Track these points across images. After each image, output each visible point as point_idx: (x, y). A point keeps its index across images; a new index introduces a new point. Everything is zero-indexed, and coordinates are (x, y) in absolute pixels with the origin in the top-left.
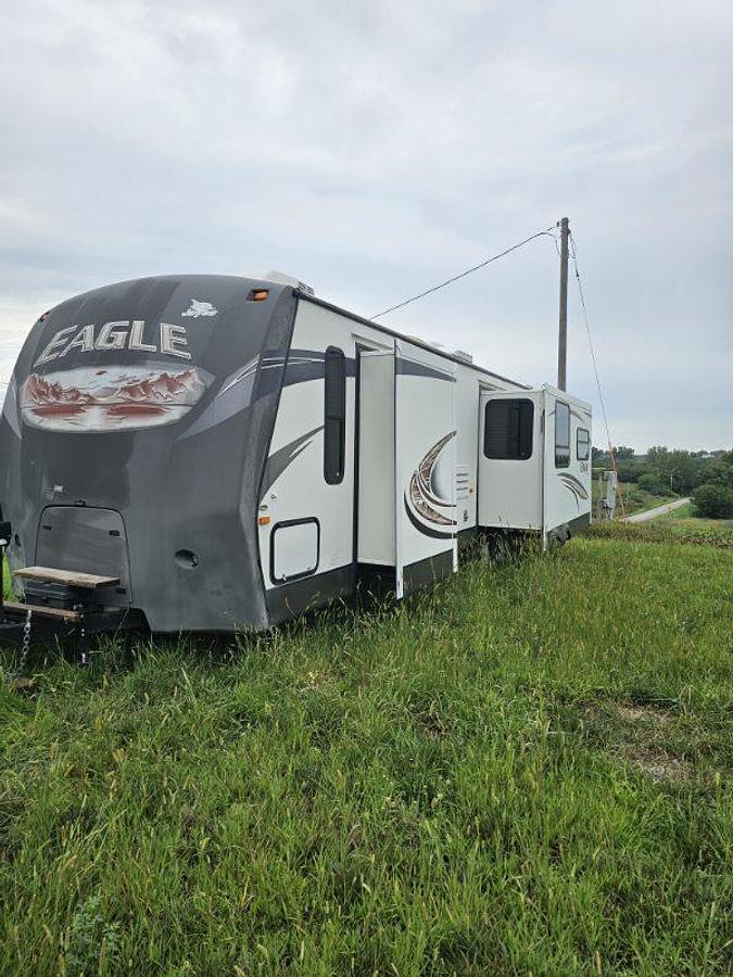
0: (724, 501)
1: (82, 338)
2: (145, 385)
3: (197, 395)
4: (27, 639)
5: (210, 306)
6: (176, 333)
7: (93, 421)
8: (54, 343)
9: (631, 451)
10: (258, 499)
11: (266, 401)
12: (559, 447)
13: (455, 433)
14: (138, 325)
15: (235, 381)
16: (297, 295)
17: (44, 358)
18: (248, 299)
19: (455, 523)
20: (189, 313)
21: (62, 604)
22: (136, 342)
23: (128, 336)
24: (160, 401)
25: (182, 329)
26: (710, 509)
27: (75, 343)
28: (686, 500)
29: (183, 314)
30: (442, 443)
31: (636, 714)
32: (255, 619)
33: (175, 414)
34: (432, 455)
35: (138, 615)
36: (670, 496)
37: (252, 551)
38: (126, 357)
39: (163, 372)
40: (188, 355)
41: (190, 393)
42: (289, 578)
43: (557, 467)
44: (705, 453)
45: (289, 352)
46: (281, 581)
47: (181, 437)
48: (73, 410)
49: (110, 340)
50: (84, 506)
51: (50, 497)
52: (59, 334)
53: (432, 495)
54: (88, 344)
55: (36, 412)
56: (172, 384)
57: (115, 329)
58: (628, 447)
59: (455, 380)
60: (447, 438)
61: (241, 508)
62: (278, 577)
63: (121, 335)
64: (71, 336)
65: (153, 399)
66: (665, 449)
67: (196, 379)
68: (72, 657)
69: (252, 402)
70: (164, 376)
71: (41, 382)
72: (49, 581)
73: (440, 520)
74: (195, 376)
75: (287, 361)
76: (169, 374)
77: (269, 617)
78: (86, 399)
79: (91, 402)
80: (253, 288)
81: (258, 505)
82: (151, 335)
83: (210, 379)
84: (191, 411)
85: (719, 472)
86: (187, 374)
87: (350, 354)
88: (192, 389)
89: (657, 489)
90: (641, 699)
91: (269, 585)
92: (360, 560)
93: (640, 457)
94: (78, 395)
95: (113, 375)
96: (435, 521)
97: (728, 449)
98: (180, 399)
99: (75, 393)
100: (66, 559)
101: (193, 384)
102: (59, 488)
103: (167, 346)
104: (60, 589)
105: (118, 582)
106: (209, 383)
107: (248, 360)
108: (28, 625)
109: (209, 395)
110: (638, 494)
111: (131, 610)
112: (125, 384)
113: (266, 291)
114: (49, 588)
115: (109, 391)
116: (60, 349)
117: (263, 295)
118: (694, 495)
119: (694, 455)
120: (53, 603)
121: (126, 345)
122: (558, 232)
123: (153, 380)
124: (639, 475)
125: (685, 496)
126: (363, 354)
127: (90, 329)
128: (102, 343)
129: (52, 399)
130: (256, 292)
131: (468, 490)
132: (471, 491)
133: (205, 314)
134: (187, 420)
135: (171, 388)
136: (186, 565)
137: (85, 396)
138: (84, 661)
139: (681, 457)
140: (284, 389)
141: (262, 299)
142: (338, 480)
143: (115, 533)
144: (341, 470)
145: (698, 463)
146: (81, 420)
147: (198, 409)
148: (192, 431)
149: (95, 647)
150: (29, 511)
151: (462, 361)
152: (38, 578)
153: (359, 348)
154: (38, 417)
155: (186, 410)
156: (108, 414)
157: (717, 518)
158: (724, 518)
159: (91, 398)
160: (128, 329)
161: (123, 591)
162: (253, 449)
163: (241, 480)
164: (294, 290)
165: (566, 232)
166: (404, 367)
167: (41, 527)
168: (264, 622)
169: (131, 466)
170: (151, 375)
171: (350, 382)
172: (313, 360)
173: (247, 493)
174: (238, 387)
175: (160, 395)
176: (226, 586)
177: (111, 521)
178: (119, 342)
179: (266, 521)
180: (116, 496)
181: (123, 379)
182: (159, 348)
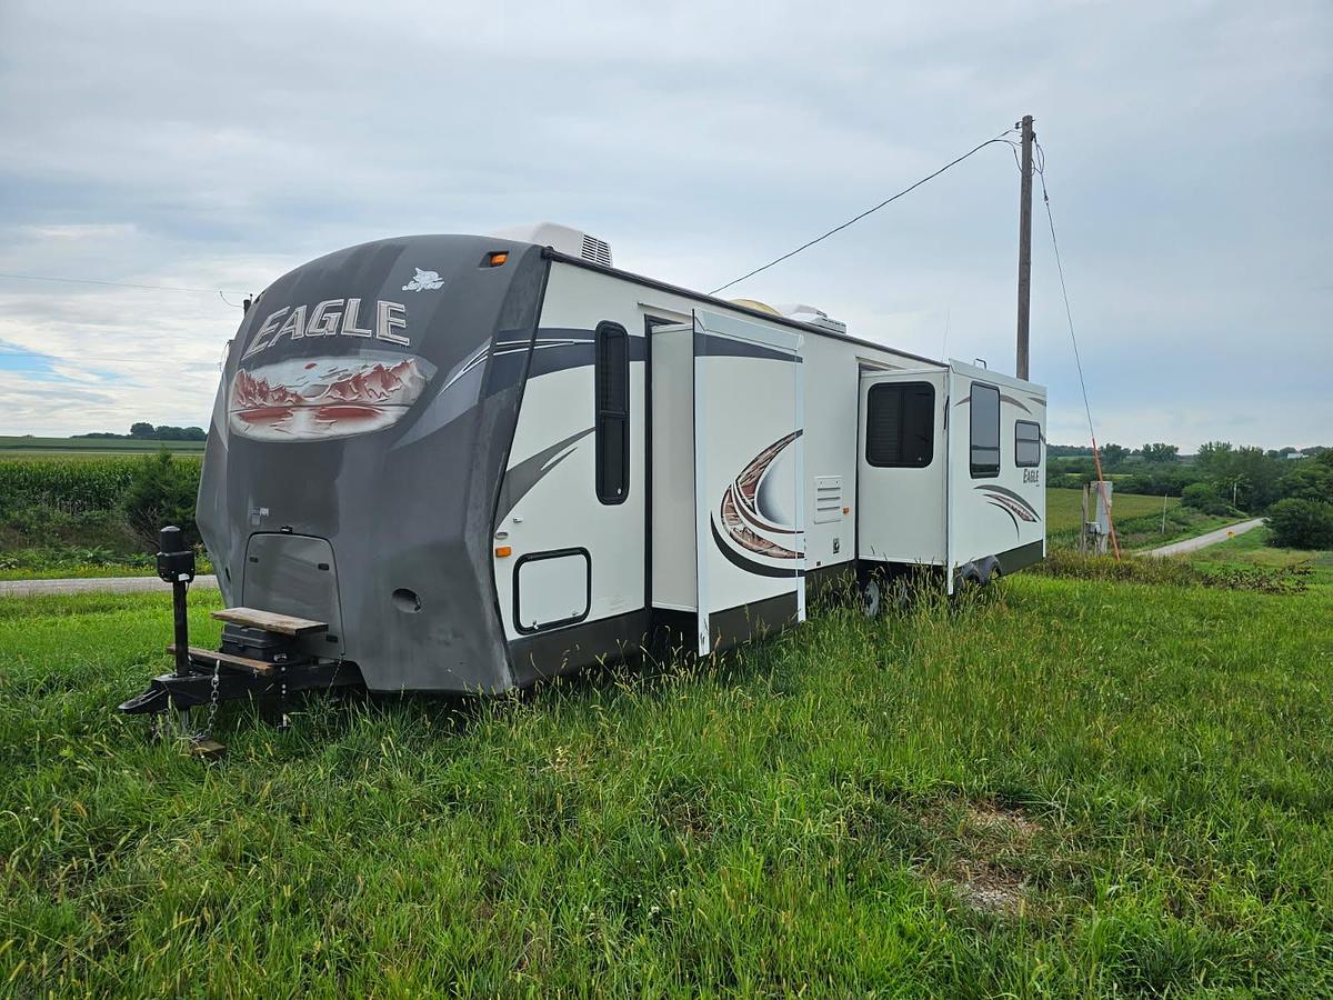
0: (1318, 522)
1: (292, 323)
2: (358, 381)
3: (415, 393)
4: (215, 695)
5: (435, 275)
6: (394, 313)
7: (301, 427)
8: (265, 330)
9: (1172, 450)
10: (493, 523)
11: (503, 396)
12: (977, 448)
13: (800, 433)
14: (354, 303)
15: (462, 372)
16: (548, 256)
17: (253, 349)
18: (481, 265)
19: (801, 556)
20: (412, 286)
21: (260, 653)
22: (350, 327)
23: (342, 318)
24: (375, 400)
25: (401, 307)
26: (1294, 534)
27: (285, 329)
28: (1258, 522)
29: (405, 288)
30: (777, 447)
31: (994, 820)
32: (494, 677)
33: (389, 416)
34: (761, 463)
35: (351, 669)
36: (1233, 516)
37: (485, 591)
38: (339, 346)
39: (377, 364)
40: (405, 341)
41: (407, 390)
42: (542, 627)
43: (973, 477)
44: (1292, 451)
45: (537, 332)
46: (532, 630)
47: (396, 446)
48: (280, 413)
49: (322, 324)
50: (290, 533)
51: (256, 522)
52: (270, 318)
53: (759, 518)
54: (298, 331)
55: (243, 417)
56: (386, 377)
57: (329, 310)
58: (1168, 444)
59: (800, 360)
60: (786, 441)
61: (467, 536)
62: (525, 624)
63: (335, 316)
64: (282, 320)
65: (366, 399)
66: (1228, 446)
67: (415, 370)
68: (272, 718)
69: (481, 400)
70: (379, 368)
71: (249, 379)
72: (248, 624)
73: (774, 551)
74: (414, 368)
75: (534, 343)
76: (385, 365)
77: (513, 675)
78: (293, 399)
79: (299, 403)
80: (489, 251)
81: (493, 530)
82: (366, 317)
83: (432, 371)
84: (408, 411)
85: (1312, 479)
86: (405, 365)
87: (636, 329)
88: (410, 385)
89: (1212, 506)
90: (1011, 800)
91: (512, 635)
92: (655, 604)
93: (1188, 457)
94: (286, 394)
95: (325, 369)
96: (766, 554)
97: (1326, 445)
98: (396, 397)
99: (282, 392)
100: (275, 598)
101: (410, 379)
102: (265, 511)
103: (383, 330)
104: (257, 635)
105: (325, 628)
106: (430, 378)
107: (479, 344)
108: (216, 678)
109: (429, 391)
110: (1181, 513)
111: (344, 662)
112: (335, 379)
113: (506, 253)
114: (247, 634)
115: (319, 389)
116: (268, 337)
117: (500, 258)
118: (1271, 515)
119: (1273, 454)
120: (252, 652)
121: (339, 329)
122: (1017, 137)
123: (366, 374)
124: (1184, 484)
125: (1257, 516)
126: (655, 329)
127: (301, 310)
128: (313, 329)
129: (259, 401)
130: (492, 255)
131: (841, 510)
132: (846, 511)
133: (429, 287)
134: (403, 424)
135: (386, 385)
136: (407, 608)
137: (292, 395)
138: (285, 724)
139: (1251, 458)
140: (528, 380)
141: (501, 264)
142: (621, 500)
143: (324, 567)
144: (625, 485)
145: (1280, 466)
146: (289, 425)
147: (417, 408)
148: (409, 438)
149: (302, 708)
150: (235, 540)
151: (824, 331)
152: (236, 621)
153: (650, 322)
154: (242, 422)
155: (402, 411)
156: (317, 417)
157: (1307, 548)
158: (1318, 548)
159: (299, 398)
160: (342, 309)
161: (333, 639)
162: (484, 460)
163: (466, 499)
164: (543, 249)
165: (1029, 136)
166: (707, 345)
167: (248, 560)
168: (506, 681)
169: (341, 483)
170: (365, 367)
171: (636, 369)
172: (575, 341)
173: (476, 517)
174: (465, 380)
175: (374, 393)
176: (455, 636)
177: (318, 553)
178: (331, 328)
179: (505, 553)
180: (324, 520)
181: (333, 373)
182: (374, 333)
